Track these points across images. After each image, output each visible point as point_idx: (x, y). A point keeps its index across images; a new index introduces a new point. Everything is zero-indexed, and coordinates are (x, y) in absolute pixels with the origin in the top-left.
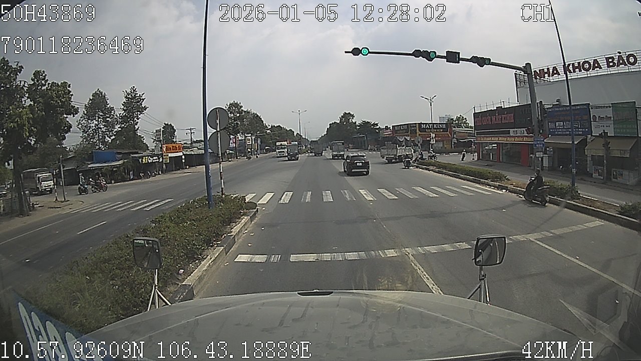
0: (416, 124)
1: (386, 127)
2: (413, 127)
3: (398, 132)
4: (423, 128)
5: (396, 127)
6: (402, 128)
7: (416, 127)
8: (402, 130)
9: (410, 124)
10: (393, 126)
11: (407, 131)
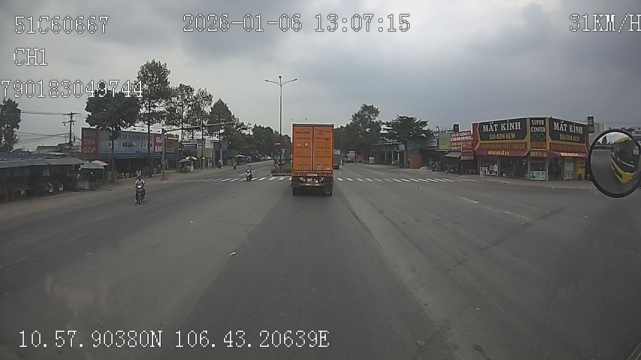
0: (544, 119)
2: (538, 126)
3: (492, 137)
4: (556, 130)
5: (485, 127)
6: (503, 128)
7: (545, 126)
8: (503, 132)
9: (531, 119)
10: (475, 124)
11: (520, 134)
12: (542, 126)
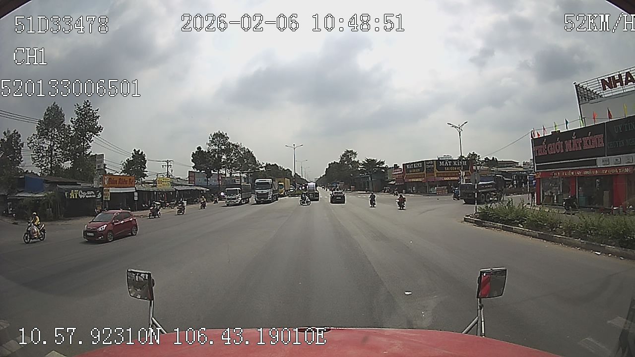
0: (433, 160)
1: (395, 165)
3: (410, 171)
4: (442, 166)
5: (408, 166)
6: (415, 167)
7: (433, 164)
8: (415, 168)
9: (426, 161)
10: (403, 164)
11: (422, 170)
12: (432, 164)
